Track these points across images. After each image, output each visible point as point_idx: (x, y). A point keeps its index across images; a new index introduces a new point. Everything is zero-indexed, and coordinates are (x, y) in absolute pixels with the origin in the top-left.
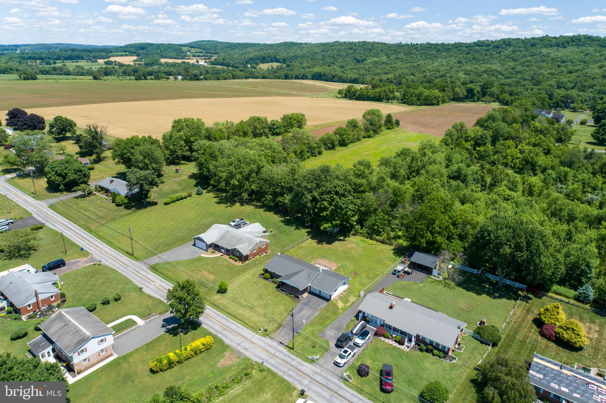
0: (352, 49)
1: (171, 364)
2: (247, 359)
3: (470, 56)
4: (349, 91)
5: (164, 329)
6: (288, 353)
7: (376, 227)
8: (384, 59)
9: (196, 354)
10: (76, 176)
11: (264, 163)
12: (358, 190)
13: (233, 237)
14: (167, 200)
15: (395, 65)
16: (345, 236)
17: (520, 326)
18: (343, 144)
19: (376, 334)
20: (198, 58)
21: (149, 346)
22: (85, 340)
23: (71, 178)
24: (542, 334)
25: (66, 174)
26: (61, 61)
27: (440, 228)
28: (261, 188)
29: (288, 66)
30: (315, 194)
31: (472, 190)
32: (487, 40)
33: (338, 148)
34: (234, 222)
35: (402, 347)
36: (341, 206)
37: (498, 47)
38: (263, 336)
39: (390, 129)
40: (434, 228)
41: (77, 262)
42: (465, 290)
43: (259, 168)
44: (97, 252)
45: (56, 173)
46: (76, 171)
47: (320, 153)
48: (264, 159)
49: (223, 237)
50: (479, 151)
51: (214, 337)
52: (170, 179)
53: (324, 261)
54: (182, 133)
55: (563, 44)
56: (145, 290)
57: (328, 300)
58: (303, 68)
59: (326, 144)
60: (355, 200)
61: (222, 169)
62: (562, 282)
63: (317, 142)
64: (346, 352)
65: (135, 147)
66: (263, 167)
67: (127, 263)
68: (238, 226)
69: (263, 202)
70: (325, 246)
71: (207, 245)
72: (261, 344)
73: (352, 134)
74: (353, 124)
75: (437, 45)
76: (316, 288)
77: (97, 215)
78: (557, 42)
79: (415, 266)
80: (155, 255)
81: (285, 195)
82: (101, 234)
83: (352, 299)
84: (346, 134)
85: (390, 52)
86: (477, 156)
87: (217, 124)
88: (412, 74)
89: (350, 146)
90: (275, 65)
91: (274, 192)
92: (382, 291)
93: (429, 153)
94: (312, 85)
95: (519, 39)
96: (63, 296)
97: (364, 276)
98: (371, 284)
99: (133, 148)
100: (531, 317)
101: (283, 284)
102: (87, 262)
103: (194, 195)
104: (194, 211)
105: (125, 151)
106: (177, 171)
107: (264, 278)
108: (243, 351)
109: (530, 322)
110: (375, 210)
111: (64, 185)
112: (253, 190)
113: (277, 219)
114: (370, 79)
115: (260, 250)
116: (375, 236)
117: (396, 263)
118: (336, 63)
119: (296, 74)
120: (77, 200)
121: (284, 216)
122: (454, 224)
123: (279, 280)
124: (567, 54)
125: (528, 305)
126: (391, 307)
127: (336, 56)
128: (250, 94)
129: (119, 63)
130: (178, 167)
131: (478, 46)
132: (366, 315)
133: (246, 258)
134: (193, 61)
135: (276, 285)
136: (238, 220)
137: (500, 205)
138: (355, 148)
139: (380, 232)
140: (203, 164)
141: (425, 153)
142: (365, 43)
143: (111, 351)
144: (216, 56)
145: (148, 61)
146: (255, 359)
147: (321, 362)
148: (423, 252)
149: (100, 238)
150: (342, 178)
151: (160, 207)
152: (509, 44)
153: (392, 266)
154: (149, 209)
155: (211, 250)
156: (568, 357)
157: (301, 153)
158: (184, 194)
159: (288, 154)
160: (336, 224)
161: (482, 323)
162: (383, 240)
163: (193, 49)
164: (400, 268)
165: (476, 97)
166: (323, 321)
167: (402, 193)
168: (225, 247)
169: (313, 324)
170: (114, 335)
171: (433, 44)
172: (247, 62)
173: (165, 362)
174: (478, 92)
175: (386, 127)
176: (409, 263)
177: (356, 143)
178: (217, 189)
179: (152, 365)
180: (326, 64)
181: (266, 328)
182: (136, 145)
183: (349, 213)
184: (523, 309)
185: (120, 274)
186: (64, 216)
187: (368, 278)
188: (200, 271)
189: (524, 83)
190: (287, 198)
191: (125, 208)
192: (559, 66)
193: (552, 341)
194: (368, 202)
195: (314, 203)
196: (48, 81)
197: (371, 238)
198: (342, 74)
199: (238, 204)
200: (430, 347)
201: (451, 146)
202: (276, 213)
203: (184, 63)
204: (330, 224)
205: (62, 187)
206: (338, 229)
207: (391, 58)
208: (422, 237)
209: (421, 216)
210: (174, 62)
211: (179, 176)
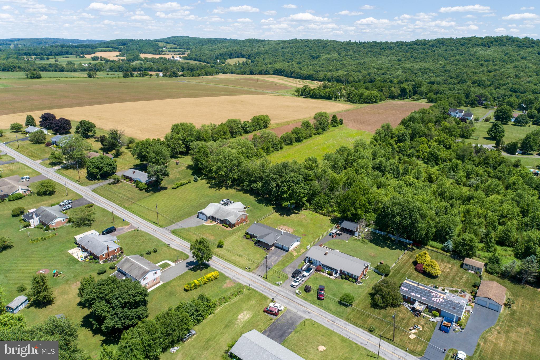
0: (308, 46)
1: (196, 287)
2: (239, 284)
3: (409, 54)
4: (304, 90)
5: (188, 268)
6: (264, 281)
7: (319, 204)
8: (336, 55)
9: (209, 281)
10: (108, 169)
11: (243, 160)
12: (307, 179)
13: (224, 211)
14: (174, 186)
15: (345, 62)
16: (299, 211)
17: (404, 266)
18: (299, 140)
19: (317, 270)
20: (173, 53)
21: (181, 277)
22: (146, 272)
23: (106, 170)
24: (416, 270)
25: (102, 167)
26: (53, 56)
27: (360, 205)
28: (240, 177)
29: (252, 62)
30: (279, 182)
31: (387, 178)
32: (424, 40)
33: (295, 144)
34: (223, 201)
35: (331, 277)
36: (296, 191)
37: (433, 46)
38: (248, 271)
39: (335, 127)
40: (356, 205)
41: (122, 229)
42: (374, 245)
43: (239, 163)
44: (134, 222)
45: (95, 167)
46: (108, 165)
47: (281, 148)
48: (242, 157)
49: (217, 211)
50: (399, 146)
51: (219, 272)
52: (173, 170)
53: (284, 228)
54: (180, 135)
55: (487, 44)
56: (171, 246)
57: (287, 251)
58: (266, 64)
59: (285, 141)
60: (305, 187)
61: (213, 163)
62: (435, 239)
63: (280, 140)
64: (298, 279)
65: (149, 147)
66: (242, 162)
67: (155, 229)
68: (226, 204)
69: (242, 187)
70: (285, 217)
71: (207, 217)
72: (247, 276)
73: (305, 132)
74: (306, 125)
75: (381, 43)
76: (280, 244)
77: (127, 197)
78: (483, 42)
79: (344, 230)
80: (174, 223)
81: (258, 183)
82: (133, 210)
83: (302, 250)
84: (301, 133)
85: (341, 50)
86: (398, 150)
87: (204, 126)
88: (359, 71)
89: (303, 141)
90: (241, 60)
91: (250, 180)
92: (321, 245)
93: (360, 149)
94: (273, 82)
95: (451, 39)
96: (121, 249)
97: (310, 236)
98: (314, 242)
99: (147, 148)
100: (412, 260)
101: (259, 241)
102: (129, 228)
103: (192, 182)
104: (194, 194)
105: (143, 150)
106: (177, 163)
107: (246, 238)
108: (237, 280)
109: (411, 263)
110: (319, 192)
111: (100, 175)
112: (235, 179)
113: (252, 199)
114: (323, 75)
115: (242, 220)
116: (319, 210)
117: (332, 228)
118: (294, 59)
119: (260, 69)
120: (111, 186)
121: (257, 197)
122: (370, 203)
123: (256, 239)
124: (490, 53)
125: (412, 253)
126: (326, 254)
127: (294, 53)
128: (222, 93)
129: (105, 58)
130: (177, 160)
131: (416, 45)
132: (310, 259)
133: (234, 225)
134: (169, 56)
135: (254, 243)
136: (225, 200)
137: (403, 189)
138: (308, 143)
139: (322, 208)
140: (198, 159)
141: (357, 150)
142: (319, 41)
143: (159, 280)
144: (189, 51)
145: (130, 57)
146: (244, 284)
147: (283, 285)
148: (349, 221)
149: (134, 212)
150: (297, 170)
151: (169, 191)
152: (442, 43)
153: (329, 230)
154: (162, 192)
155: (209, 220)
156: (428, 282)
157: (267, 149)
158: (186, 181)
159: (258, 150)
160: (293, 203)
161: (381, 263)
162: (324, 213)
163: (168, 44)
164: (334, 231)
165: (408, 95)
166: (284, 263)
167: (337, 181)
168: (219, 218)
169: (278, 265)
170: (161, 270)
171: (378, 43)
172: (216, 58)
173: (193, 285)
174: (410, 91)
175: (332, 125)
176: (340, 228)
177: (309, 139)
178: (208, 177)
179: (186, 286)
180: (286, 60)
181: (249, 267)
182: (150, 145)
183: (302, 195)
184: (408, 256)
185: (153, 236)
186: (105, 198)
187: (313, 237)
188: (204, 234)
189: (451, 80)
190: (259, 185)
191: (146, 191)
192: (482, 65)
193: (421, 273)
194: (314, 188)
195: (278, 188)
196: (51, 79)
197: (316, 212)
198: (299, 70)
199: (224, 188)
200: (348, 276)
201: (380, 142)
202: (251, 195)
203: (161, 58)
204: (288, 203)
205: (98, 176)
206: (294, 206)
207: (342, 55)
208: (349, 210)
209: (347, 197)
210: (153, 58)
211: (179, 167)
